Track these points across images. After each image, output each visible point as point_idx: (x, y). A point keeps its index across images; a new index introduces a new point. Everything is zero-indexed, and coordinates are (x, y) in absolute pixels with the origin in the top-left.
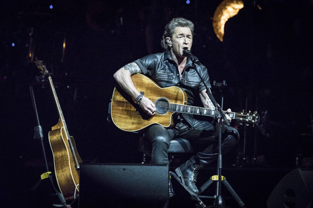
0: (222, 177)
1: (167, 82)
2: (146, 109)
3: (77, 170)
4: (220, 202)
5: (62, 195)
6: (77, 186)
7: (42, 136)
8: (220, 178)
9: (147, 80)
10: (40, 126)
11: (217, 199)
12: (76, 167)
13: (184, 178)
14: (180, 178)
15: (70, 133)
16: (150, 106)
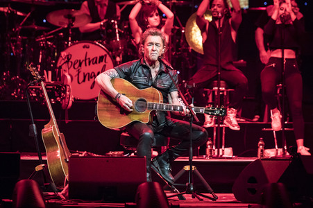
0: (193, 167)
1: (144, 85)
2: (124, 104)
3: (67, 162)
4: (192, 189)
5: (54, 184)
6: (67, 176)
7: (36, 133)
8: (191, 168)
9: (127, 83)
10: (34, 125)
11: (189, 186)
12: (66, 160)
13: (161, 168)
14: (157, 168)
15: (61, 131)
16: (127, 102)
